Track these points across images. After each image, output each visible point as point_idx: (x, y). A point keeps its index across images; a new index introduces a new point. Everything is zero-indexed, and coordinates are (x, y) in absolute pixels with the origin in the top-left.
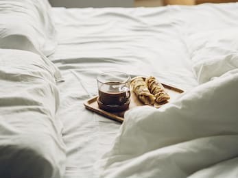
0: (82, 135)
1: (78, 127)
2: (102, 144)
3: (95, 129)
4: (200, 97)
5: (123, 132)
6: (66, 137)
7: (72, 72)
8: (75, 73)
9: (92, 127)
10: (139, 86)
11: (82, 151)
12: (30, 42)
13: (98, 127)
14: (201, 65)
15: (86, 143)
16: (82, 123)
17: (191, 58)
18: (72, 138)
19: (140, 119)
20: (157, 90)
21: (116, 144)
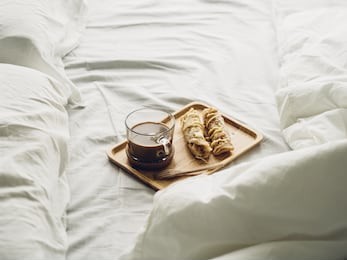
0: (95, 213)
1: (93, 198)
2: (121, 233)
3: (115, 202)
4: (264, 181)
5: (148, 228)
6: (72, 216)
7: (98, 89)
8: (103, 89)
9: (111, 199)
10: (190, 127)
11: (92, 245)
12: (35, 49)
13: (121, 200)
14: (286, 94)
15: (100, 229)
16: (100, 191)
17: (280, 65)
18: (80, 219)
19: (173, 211)
20: (216, 135)
21: (138, 245)
